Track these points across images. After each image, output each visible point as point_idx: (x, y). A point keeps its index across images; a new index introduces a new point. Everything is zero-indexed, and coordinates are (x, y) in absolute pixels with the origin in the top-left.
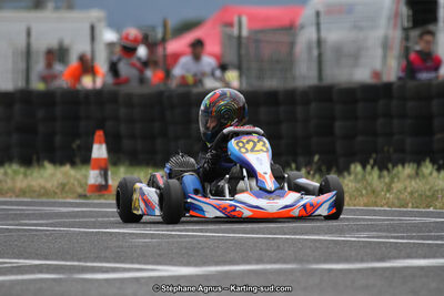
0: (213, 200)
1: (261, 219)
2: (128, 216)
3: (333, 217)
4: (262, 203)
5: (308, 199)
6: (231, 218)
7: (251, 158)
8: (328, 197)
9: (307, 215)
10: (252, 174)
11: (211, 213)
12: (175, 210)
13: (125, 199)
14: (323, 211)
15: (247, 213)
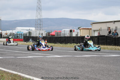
0: (38, 48)
1: (43, 50)
2: (28, 50)
3: (52, 50)
4: (43, 49)
5: (49, 48)
6: (39, 50)
7: (42, 43)
8: (51, 48)
9: (49, 50)
10: (42, 45)
11: (37, 50)
12: (33, 49)
13: (28, 47)
14: (50, 50)
15: (41, 50)
